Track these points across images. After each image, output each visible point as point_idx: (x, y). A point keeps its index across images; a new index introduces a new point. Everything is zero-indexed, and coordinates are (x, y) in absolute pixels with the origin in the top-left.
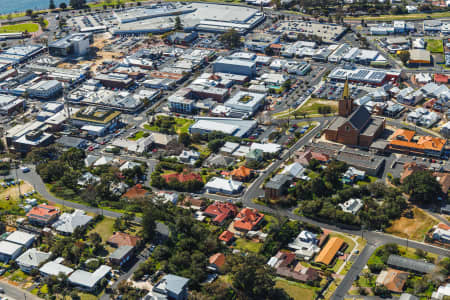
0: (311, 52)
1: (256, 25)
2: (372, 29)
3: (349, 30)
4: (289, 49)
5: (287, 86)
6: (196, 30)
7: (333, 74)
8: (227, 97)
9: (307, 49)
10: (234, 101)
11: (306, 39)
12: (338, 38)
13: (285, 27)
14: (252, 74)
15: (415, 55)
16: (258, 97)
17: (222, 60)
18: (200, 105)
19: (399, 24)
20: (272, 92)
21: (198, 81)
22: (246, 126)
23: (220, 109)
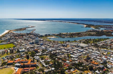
0: (91, 51)
1: (87, 47)
2: (101, 50)
3: (98, 49)
4: (89, 50)
5: (85, 54)
6: (79, 46)
7: (92, 54)
8: (77, 53)
9: (91, 50)
10: (77, 54)
11: (92, 49)
12: (96, 50)
13: (90, 48)
14: (82, 52)
15: (104, 54)
16: (80, 54)
17: (79, 49)
18: (73, 54)
19: (105, 50)
20: (83, 54)
21: (75, 51)
22: (77, 57)
23: (75, 54)
